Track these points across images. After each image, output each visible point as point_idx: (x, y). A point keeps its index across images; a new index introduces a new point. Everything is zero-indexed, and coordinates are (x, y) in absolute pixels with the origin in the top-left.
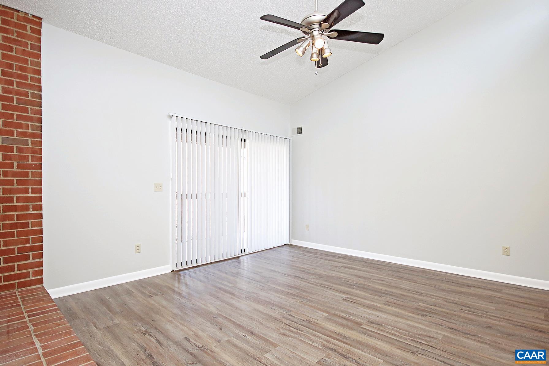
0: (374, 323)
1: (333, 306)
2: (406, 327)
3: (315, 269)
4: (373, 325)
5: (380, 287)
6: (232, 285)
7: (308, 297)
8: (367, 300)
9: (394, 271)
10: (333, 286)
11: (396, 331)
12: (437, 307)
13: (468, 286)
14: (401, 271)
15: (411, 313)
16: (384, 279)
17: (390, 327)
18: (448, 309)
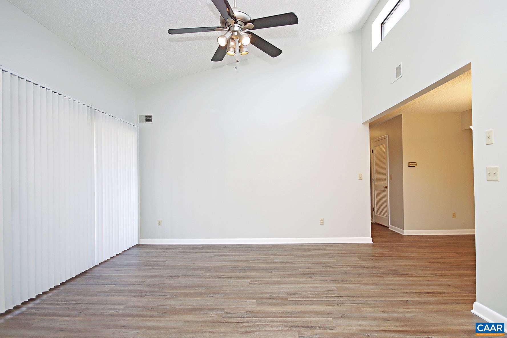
0: (293, 294)
1: (250, 292)
2: (311, 289)
3: (194, 264)
4: (293, 296)
5: (264, 266)
6: (124, 306)
7: (221, 291)
8: (267, 278)
9: (257, 250)
10: (228, 275)
11: (311, 294)
12: (310, 269)
13: (309, 250)
14: (262, 249)
15: (303, 278)
16: (259, 259)
17: (304, 293)
18: (317, 269)
